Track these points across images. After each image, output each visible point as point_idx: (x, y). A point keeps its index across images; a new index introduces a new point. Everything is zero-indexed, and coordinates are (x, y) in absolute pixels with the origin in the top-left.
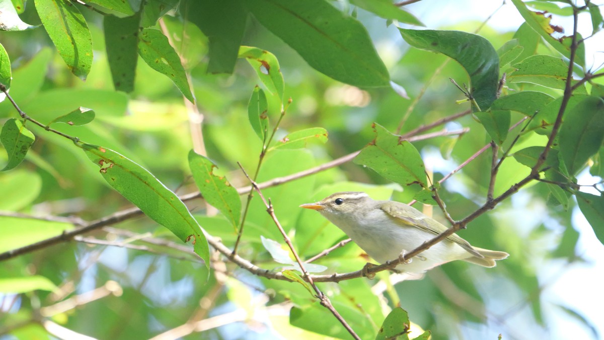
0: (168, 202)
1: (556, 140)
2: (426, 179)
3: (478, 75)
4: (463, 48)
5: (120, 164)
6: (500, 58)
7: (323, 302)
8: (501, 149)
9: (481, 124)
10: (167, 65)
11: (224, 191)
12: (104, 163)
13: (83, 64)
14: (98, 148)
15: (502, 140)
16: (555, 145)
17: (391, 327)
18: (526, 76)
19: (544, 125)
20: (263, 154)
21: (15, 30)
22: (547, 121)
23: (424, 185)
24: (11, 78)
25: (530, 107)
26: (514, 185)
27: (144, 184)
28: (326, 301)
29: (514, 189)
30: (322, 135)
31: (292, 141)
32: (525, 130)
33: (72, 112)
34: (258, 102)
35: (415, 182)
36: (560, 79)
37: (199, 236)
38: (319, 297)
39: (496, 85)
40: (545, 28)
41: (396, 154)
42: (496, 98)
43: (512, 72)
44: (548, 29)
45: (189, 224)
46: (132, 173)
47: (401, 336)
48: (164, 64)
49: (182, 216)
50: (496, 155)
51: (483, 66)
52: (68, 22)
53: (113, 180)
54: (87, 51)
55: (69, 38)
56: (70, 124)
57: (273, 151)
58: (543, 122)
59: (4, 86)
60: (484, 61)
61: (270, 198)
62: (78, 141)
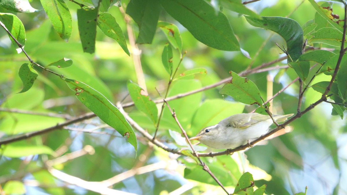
0: (114, 113)
1: (336, 78)
2: (261, 101)
3: (291, 41)
4: (282, 27)
5: (87, 90)
6: (303, 31)
7: (204, 168)
8: (305, 84)
9: (293, 69)
10: (115, 34)
11: (148, 104)
12: (78, 90)
13: (67, 32)
14: (75, 81)
15: (305, 78)
16: (336, 80)
17: (243, 183)
18: (319, 39)
19: (329, 70)
20: (170, 83)
21: (28, 12)
22: (330, 68)
23: (260, 105)
24: (26, 39)
25: (321, 59)
26: (312, 104)
27: (101, 102)
28: (206, 167)
29: (312, 107)
30: (204, 72)
31: (187, 75)
32: (318, 73)
33: (60, 60)
34: (168, 53)
35: (255, 103)
36: (339, 41)
37: (131, 133)
38: (202, 166)
39: (301, 46)
40: (329, 16)
41: (244, 87)
42: (302, 54)
43: (311, 38)
44: (330, 16)
45: (126, 126)
46: (93, 96)
47: (249, 188)
48: (113, 33)
49: (122, 121)
50: (302, 87)
51: (294, 36)
52: (58, 8)
53: (83, 99)
54: (69, 25)
55: (58, 17)
56: (59, 67)
57: (176, 81)
58: (329, 68)
59: (21, 44)
60: (294, 33)
61: (174, 108)
62: (63, 77)
